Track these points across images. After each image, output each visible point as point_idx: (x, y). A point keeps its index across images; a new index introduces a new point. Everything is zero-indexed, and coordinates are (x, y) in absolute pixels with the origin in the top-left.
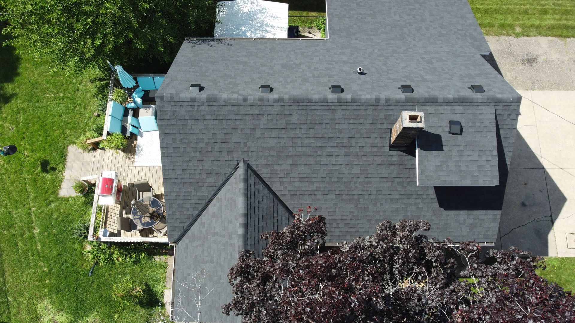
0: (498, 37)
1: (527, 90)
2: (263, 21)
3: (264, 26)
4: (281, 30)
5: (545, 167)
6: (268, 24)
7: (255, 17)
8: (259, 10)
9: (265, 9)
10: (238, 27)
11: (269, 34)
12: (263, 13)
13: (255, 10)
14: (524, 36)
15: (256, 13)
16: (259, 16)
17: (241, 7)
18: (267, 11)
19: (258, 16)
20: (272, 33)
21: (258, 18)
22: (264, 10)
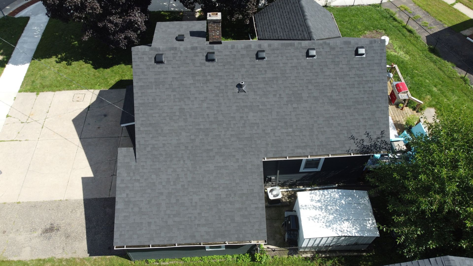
0: (73, 257)
1: (66, 200)
2: (326, 212)
3: (323, 207)
4: (306, 206)
5: (78, 140)
6: (320, 210)
7: (335, 215)
8: (333, 224)
9: (326, 226)
10: (349, 204)
11: (317, 200)
12: (329, 222)
13: (337, 222)
14: (44, 260)
15: (335, 220)
16: (331, 217)
17: (353, 228)
18: (324, 224)
19: (333, 217)
20: (314, 201)
21: (332, 214)
22: (328, 224)
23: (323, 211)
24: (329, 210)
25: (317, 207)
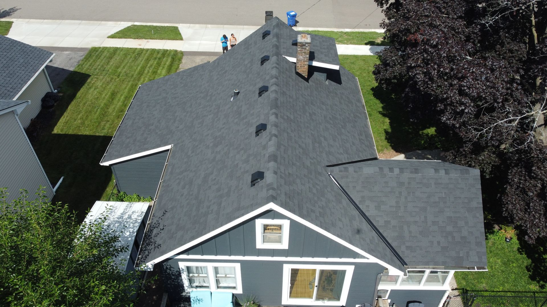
2: (114, 221)
4: (130, 207)
6: (119, 217)
11: (132, 216)
23: (116, 219)
24: (115, 224)
25: (124, 215)
